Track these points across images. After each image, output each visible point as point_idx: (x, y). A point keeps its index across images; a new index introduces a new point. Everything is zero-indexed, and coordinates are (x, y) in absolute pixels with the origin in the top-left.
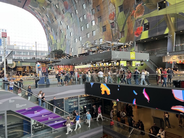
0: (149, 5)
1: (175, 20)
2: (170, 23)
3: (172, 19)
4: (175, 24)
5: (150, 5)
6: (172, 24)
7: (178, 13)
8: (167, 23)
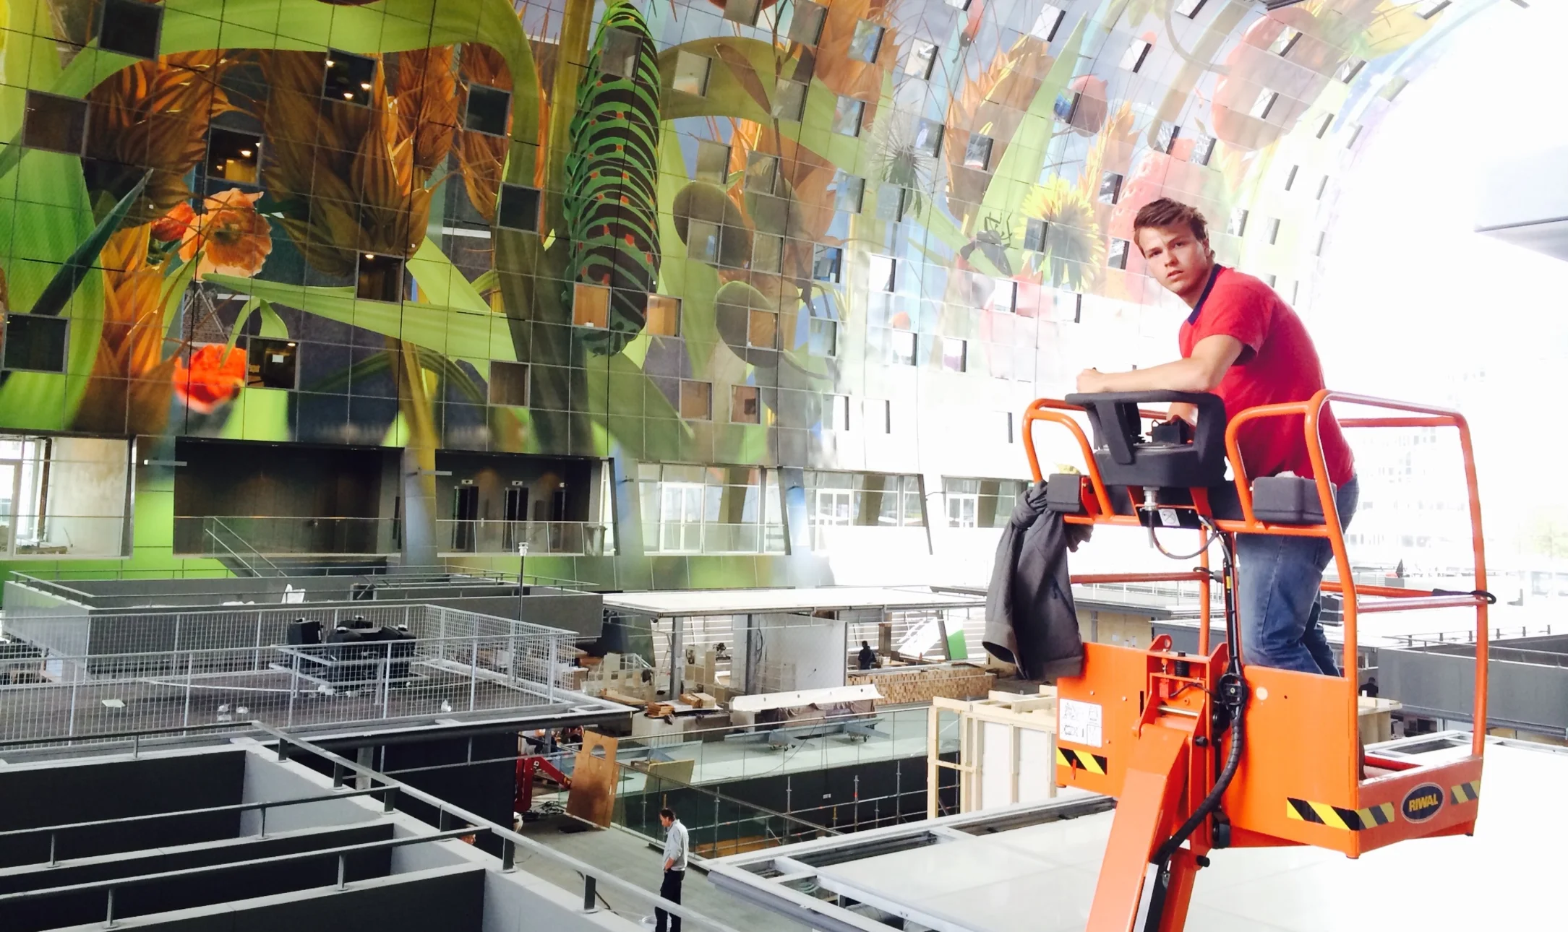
0: (304, 231)
1: (440, 387)
2: (416, 393)
3: (428, 382)
4: (438, 408)
5: (314, 237)
6: (425, 404)
7: (453, 360)
8: (402, 392)
